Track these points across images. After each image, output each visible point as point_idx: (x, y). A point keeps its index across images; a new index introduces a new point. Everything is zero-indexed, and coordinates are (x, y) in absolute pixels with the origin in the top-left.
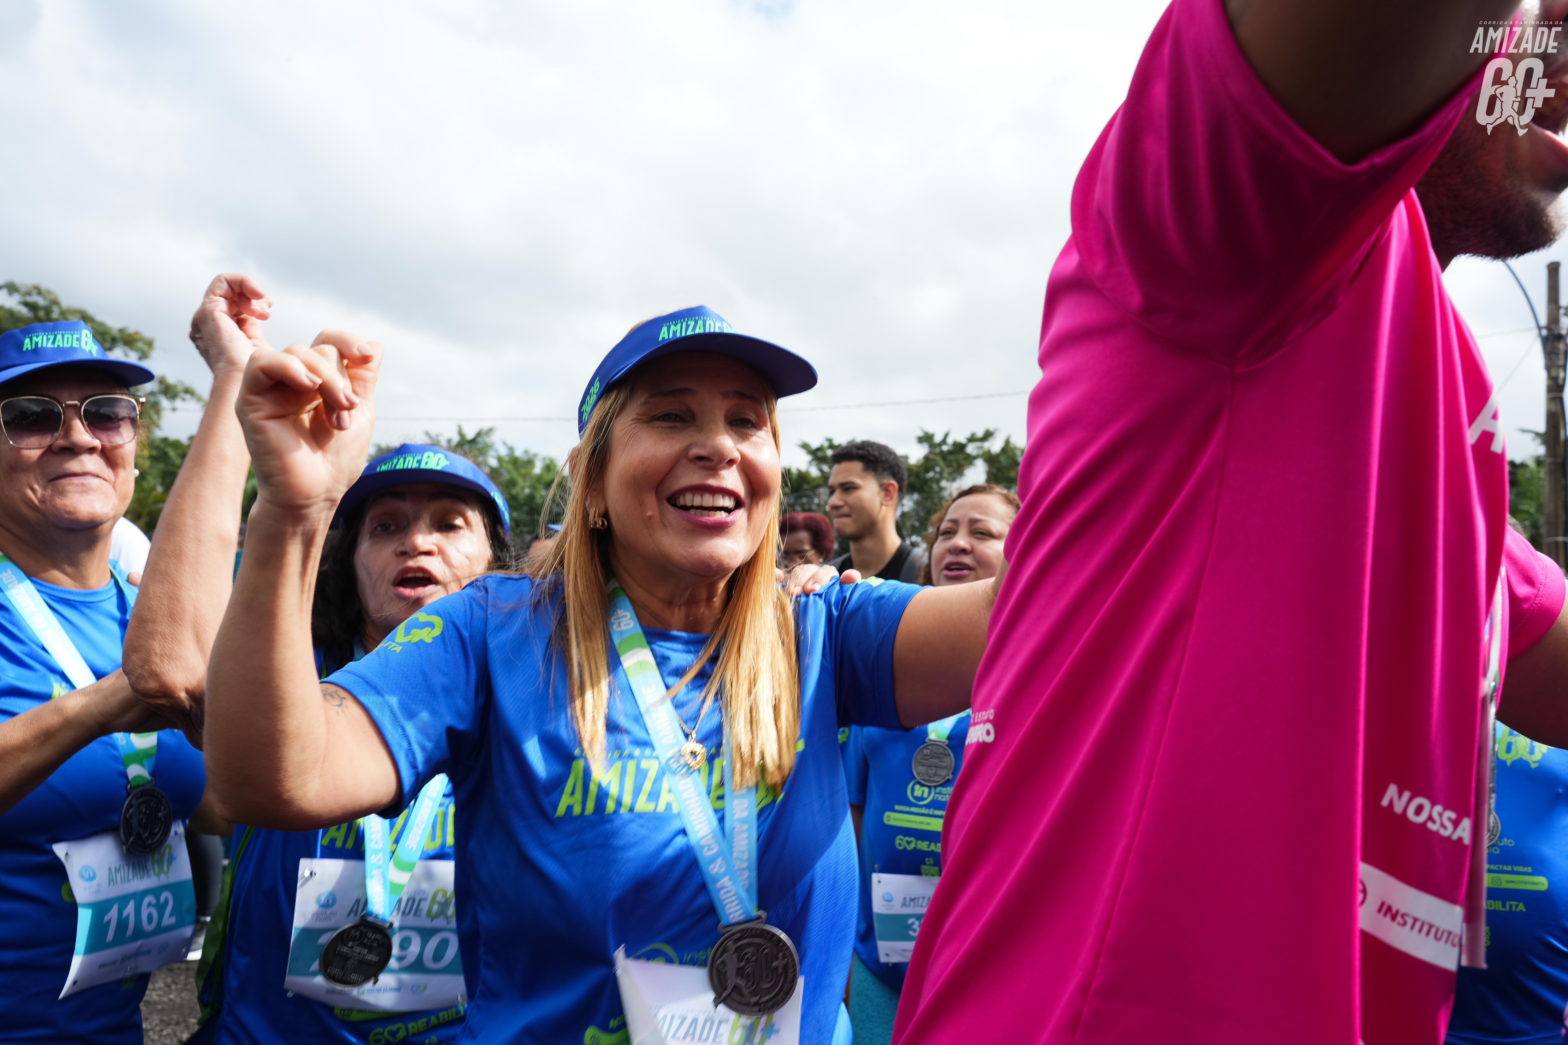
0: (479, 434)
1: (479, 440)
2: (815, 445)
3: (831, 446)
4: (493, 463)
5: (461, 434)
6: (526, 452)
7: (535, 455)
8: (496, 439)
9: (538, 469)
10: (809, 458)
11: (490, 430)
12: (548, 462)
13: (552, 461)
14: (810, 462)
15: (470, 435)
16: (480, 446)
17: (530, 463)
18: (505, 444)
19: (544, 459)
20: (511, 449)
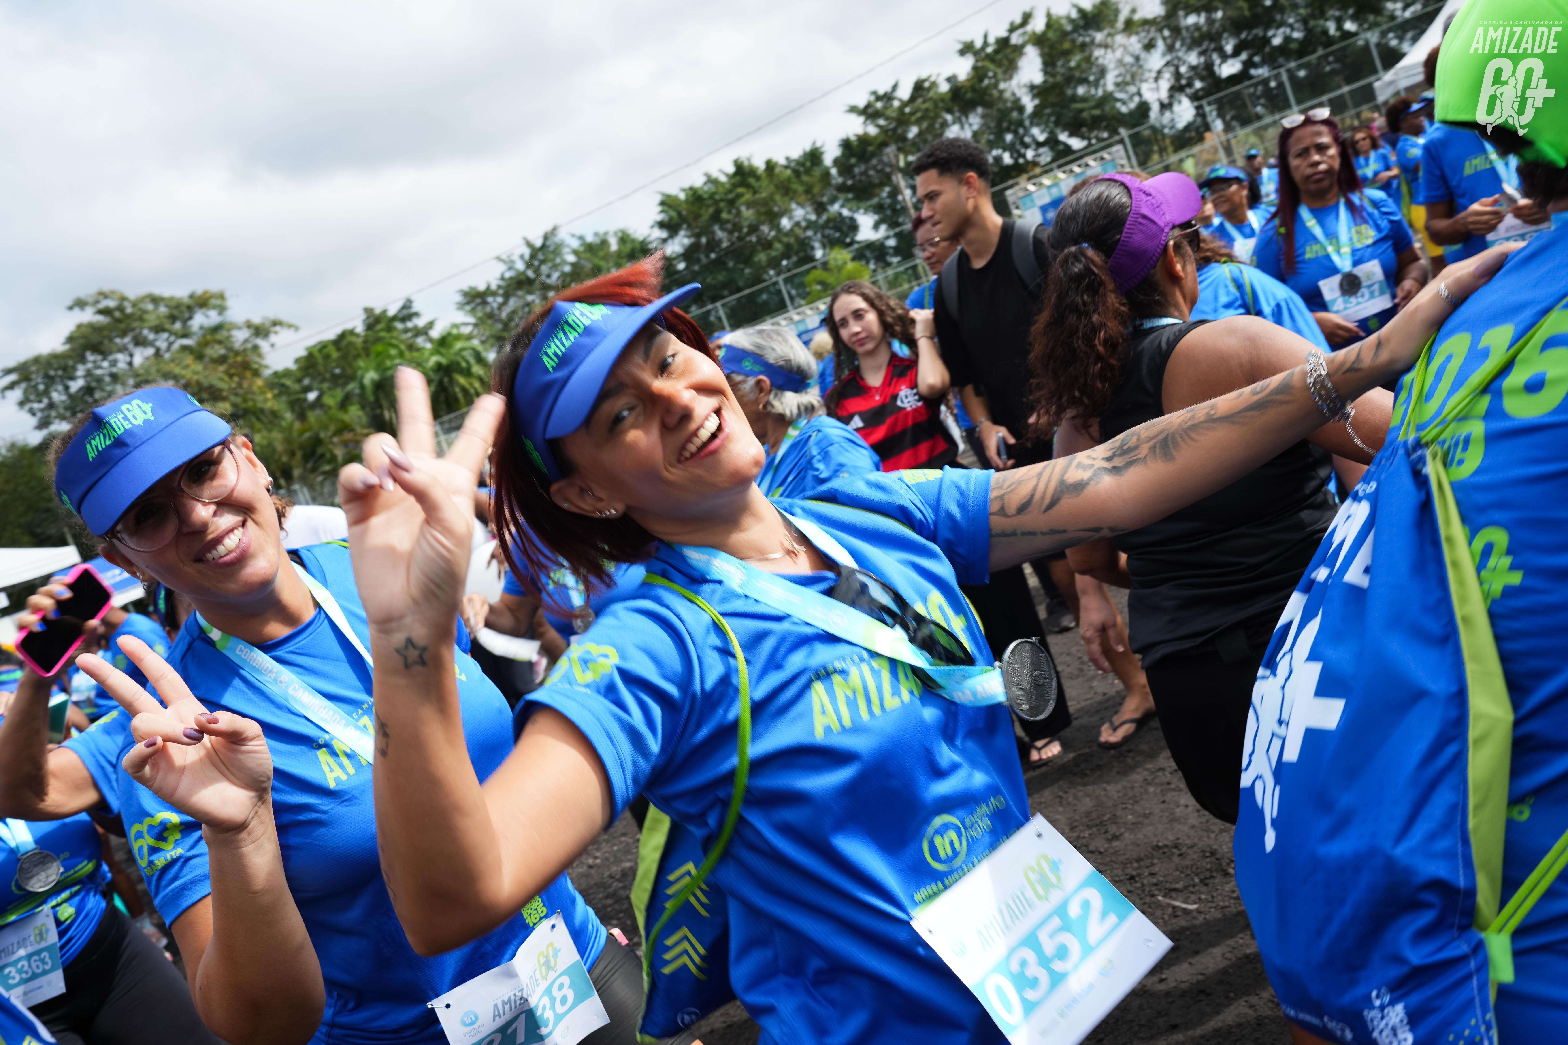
0: (546, 237)
1: (548, 243)
2: (861, 104)
3: (879, 98)
4: (571, 258)
5: (529, 244)
6: (596, 234)
7: (606, 234)
8: (563, 235)
9: (614, 246)
10: (861, 119)
11: (555, 229)
12: (620, 234)
13: (623, 232)
14: (865, 122)
15: (538, 243)
16: (551, 249)
17: (604, 243)
18: (573, 236)
19: (615, 233)
20: (581, 238)
